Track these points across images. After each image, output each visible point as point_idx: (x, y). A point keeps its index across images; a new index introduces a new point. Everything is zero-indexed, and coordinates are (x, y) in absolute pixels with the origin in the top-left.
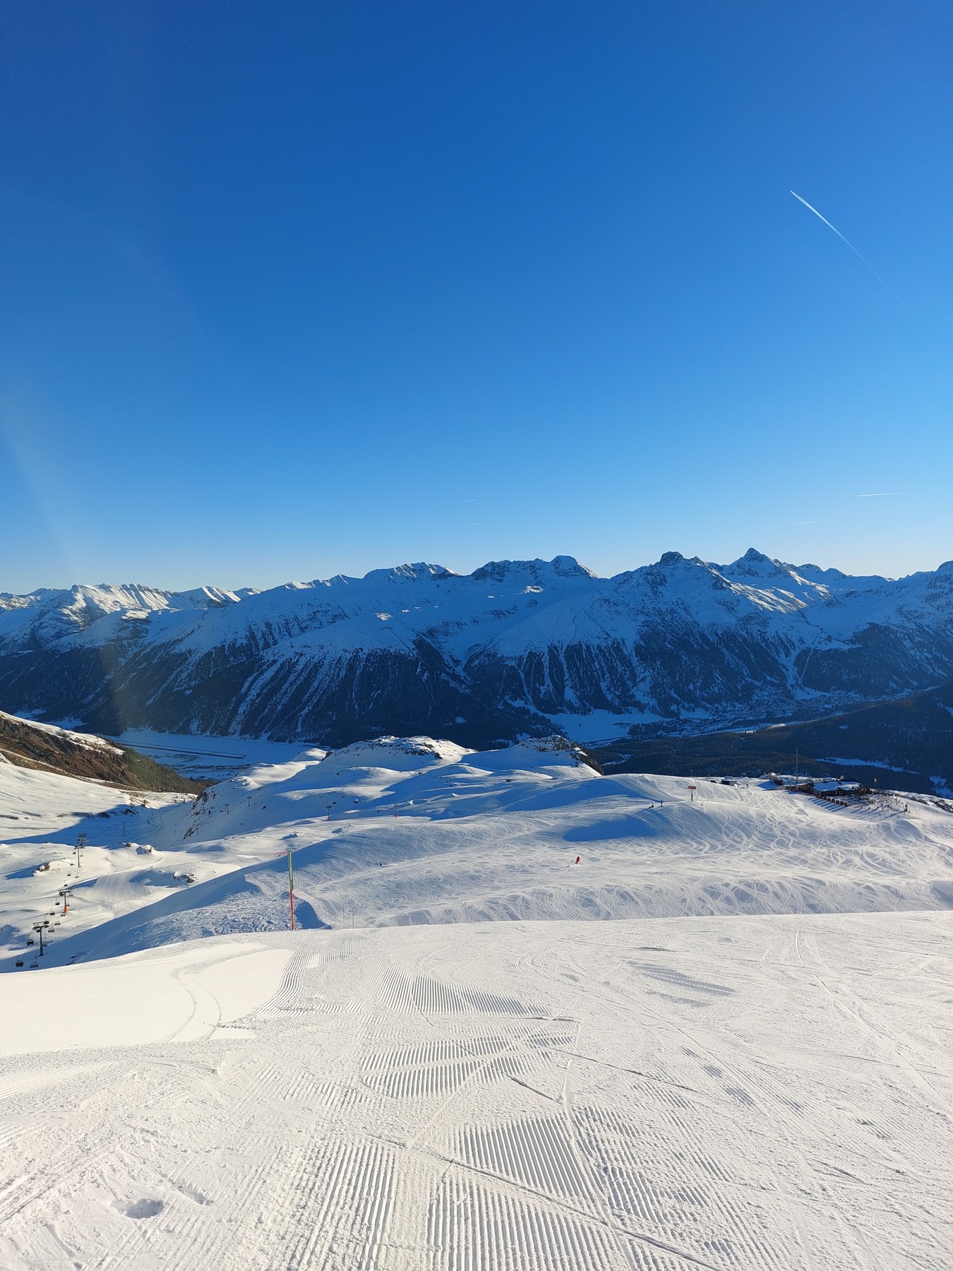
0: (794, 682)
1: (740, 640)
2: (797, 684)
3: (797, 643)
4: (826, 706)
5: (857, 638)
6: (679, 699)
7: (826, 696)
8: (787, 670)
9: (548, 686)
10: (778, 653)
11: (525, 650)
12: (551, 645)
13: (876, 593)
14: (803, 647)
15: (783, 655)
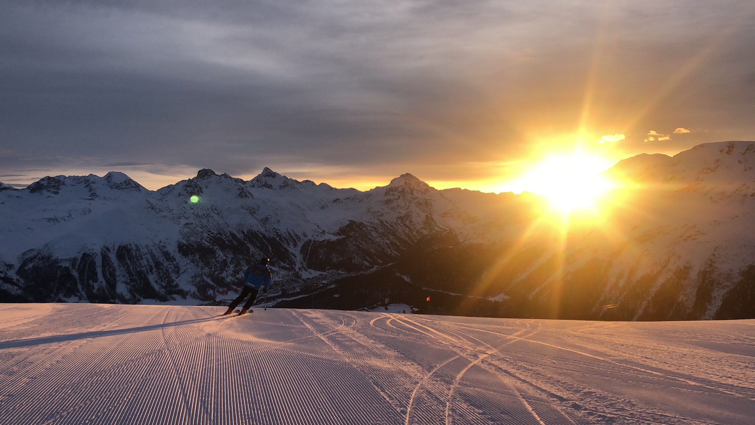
0: (301, 266)
1: (261, 236)
2: (303, 267)
3: (301, 236)
4: (324, 282)
5: (342, 231)
6: (215, 285)
7: (323, 274)
8: (295, 257)
9: (102, 282)
10: (289, 244)
11: (79, 252)
12: (104, 246)
13: (352, 200)
14: (306, 239)
15: (292, 245)
